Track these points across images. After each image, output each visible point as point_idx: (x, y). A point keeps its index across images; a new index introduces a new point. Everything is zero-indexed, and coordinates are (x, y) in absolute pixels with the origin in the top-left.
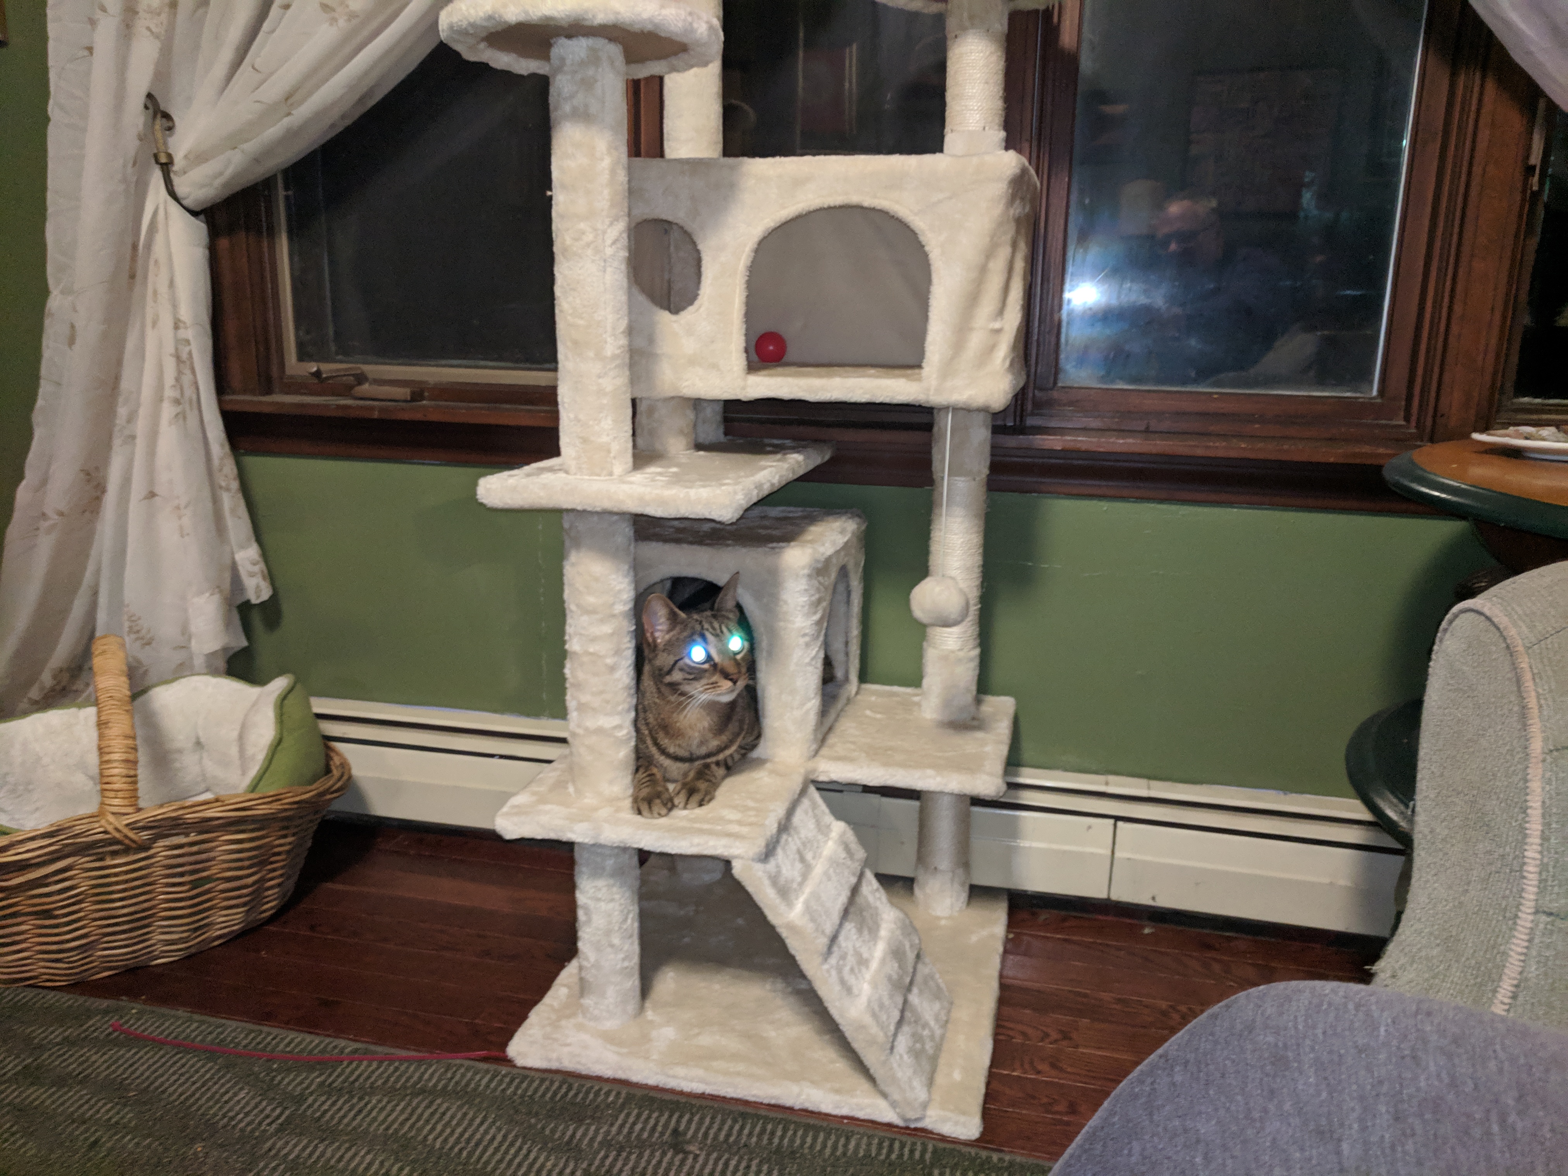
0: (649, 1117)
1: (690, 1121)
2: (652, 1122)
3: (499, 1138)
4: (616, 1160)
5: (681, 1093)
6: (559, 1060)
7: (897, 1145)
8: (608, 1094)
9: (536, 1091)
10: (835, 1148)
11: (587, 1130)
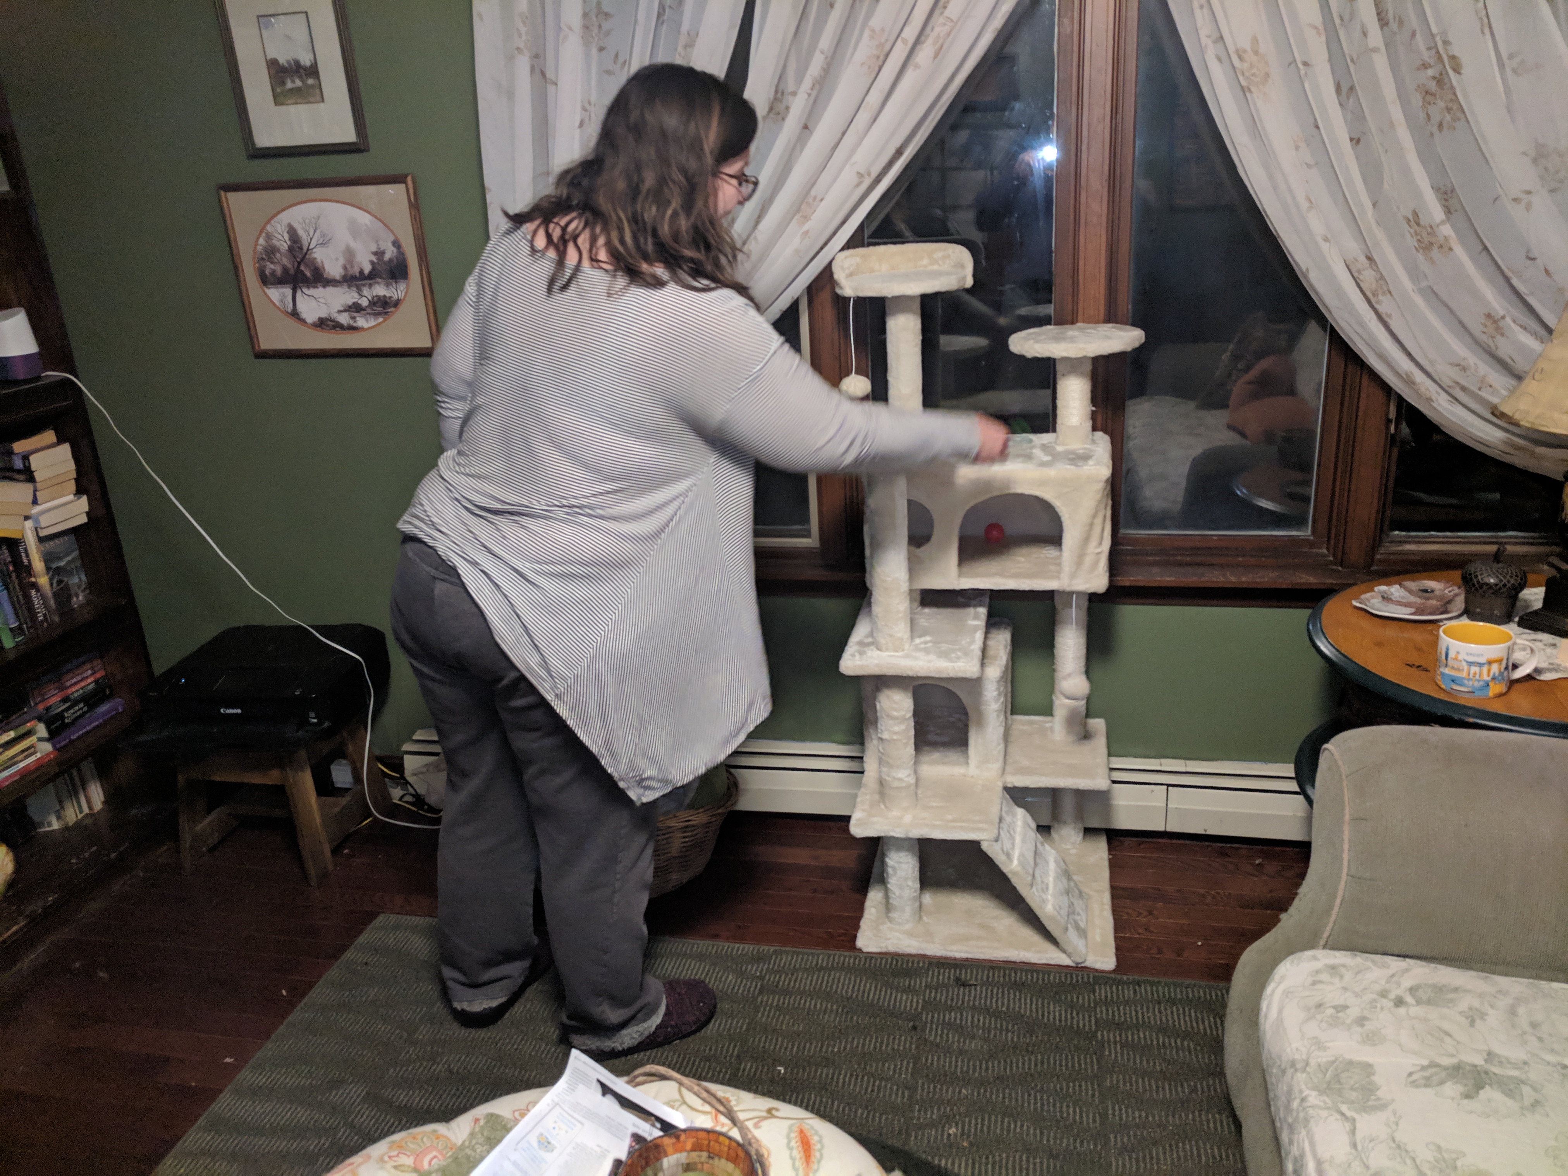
0: (944, 972)
1: (966, 973)
2: (947, 975)
3: (873, 988)
4: (936, 993)
5: (955, 959)
6: (886, 947)
7: (1074, 976)
8: (918, 963)
9: (881, 964)
10: (1043, 979)
11: (915, 981)
